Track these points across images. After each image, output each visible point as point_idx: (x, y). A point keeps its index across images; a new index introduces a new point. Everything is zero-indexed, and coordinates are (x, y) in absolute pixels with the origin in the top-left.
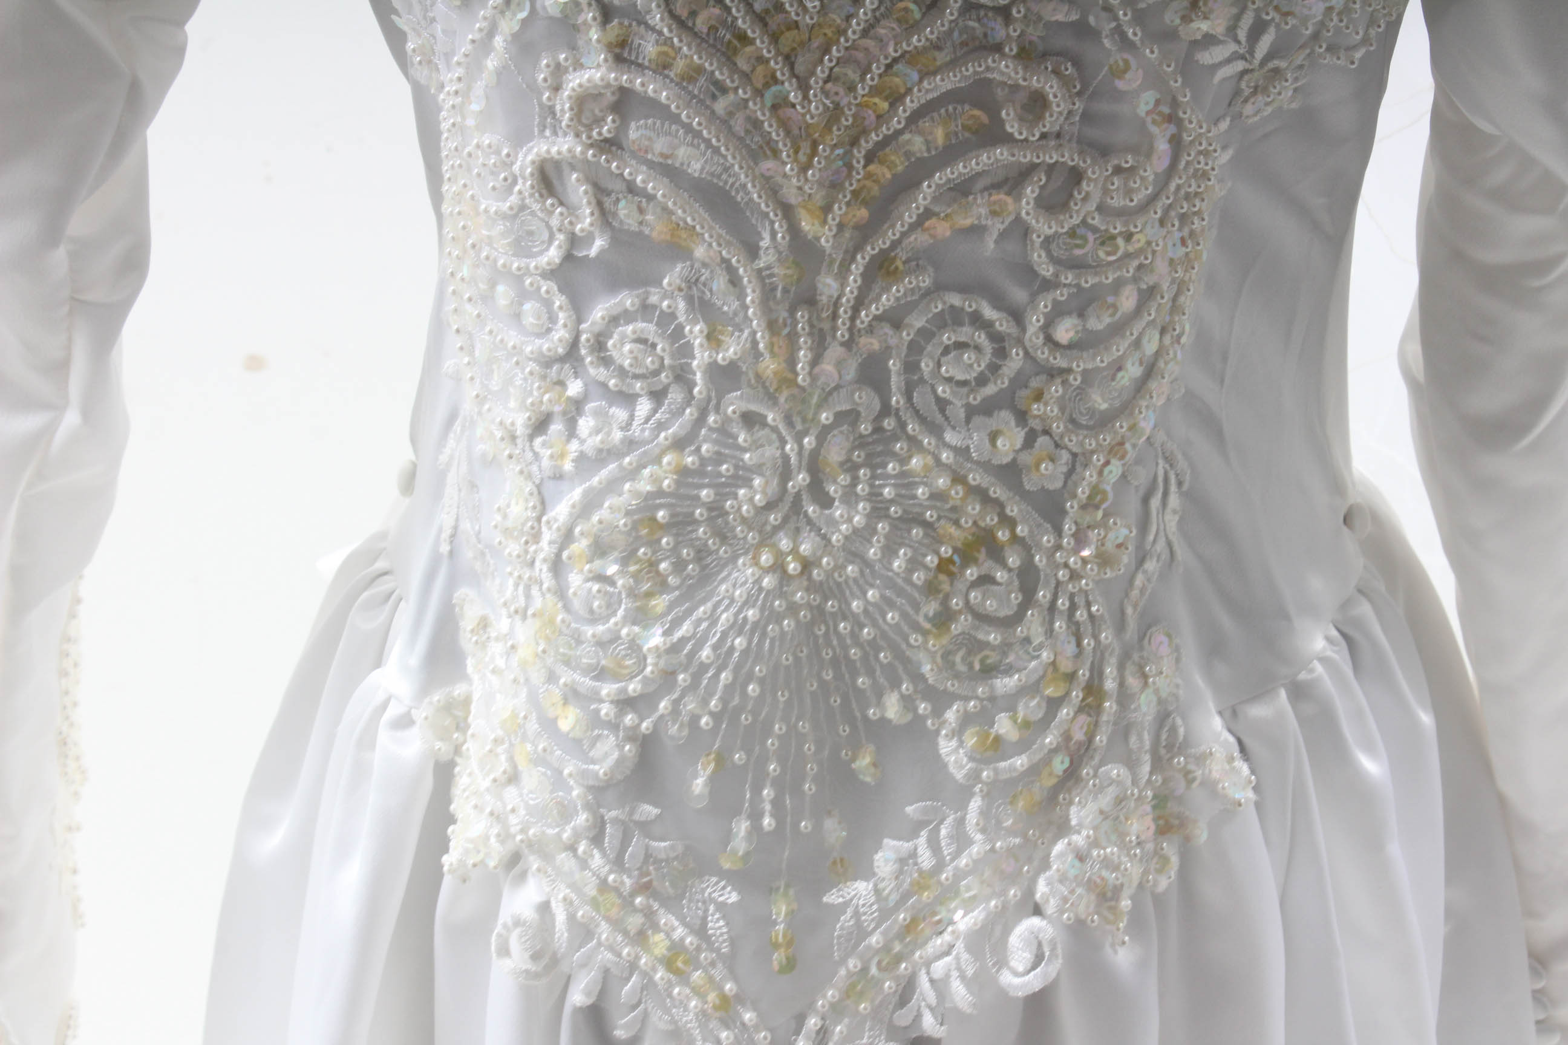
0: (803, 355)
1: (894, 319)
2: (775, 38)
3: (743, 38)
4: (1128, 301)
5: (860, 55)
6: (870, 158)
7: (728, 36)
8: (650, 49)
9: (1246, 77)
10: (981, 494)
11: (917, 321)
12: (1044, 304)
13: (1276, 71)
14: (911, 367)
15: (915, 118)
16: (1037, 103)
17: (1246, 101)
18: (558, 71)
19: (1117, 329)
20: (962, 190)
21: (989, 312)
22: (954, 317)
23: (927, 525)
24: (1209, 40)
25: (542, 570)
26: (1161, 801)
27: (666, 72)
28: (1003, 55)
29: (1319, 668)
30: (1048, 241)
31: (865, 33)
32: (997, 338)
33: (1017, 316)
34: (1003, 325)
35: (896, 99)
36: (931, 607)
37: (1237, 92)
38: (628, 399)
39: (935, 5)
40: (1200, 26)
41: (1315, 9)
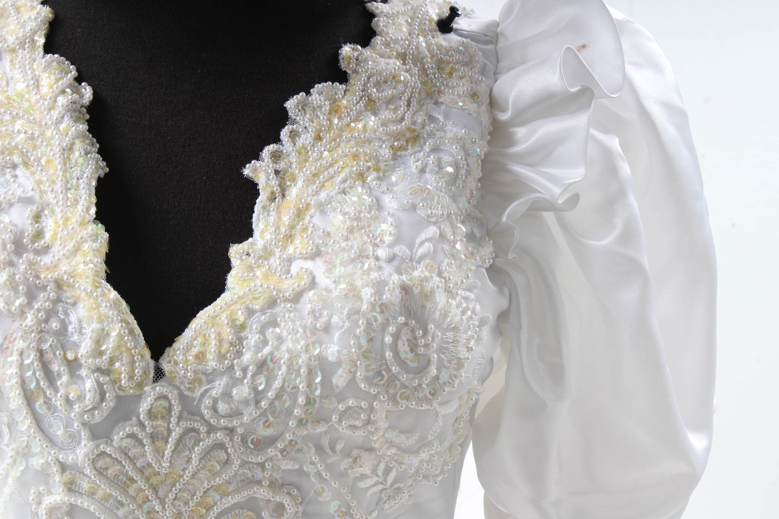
2: (148, 479)
3: (132, 480)
5: (190, 487)
7: (124, 479)
8: (85, 485)
9: (384, 492)
13: (399, 489)
16: (280, 509)
17: (385, 502)
18: (40, 495)
24: (364, 477)
27: (94, 496)
28: (262, 486)
31: (193, 476)
35: (209, 508)
37: (380, 499)
39: (227, 462)
40: (358, 471)
41: (415, 461)
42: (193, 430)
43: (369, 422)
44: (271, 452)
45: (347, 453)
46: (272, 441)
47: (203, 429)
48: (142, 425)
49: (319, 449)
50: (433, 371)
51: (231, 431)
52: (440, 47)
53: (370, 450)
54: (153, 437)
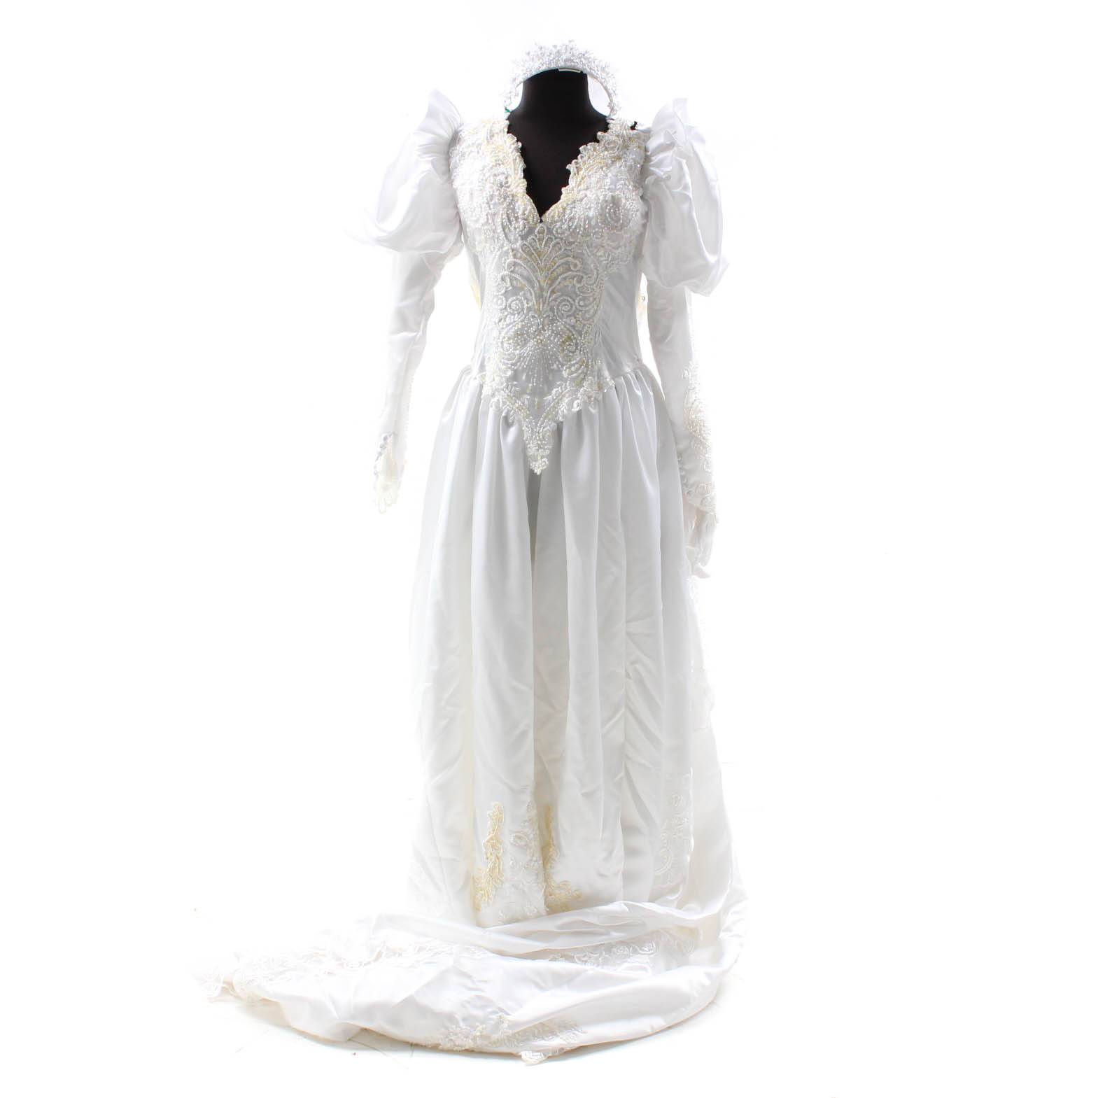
0: (541, 305)
1: (555, 300)
2: (537, 253)
3: (533, 253)
4: (591, 299)
6: (551, 273)
7: (530, 253)
8: (519, 255)
10: (568, 329)
11: (559, 300)
12: (578, 298)
14: (558, 309)
15: (557, 267)
16: (575, 265)
18: (505, 260)
19: (590, 304)
20: (565, 279)
21: (569, 299)
22: (564, 300)
23: (560, 335)
24: (601, 256)
25: (500, 344)
26: (599, 384)
27: (521, 259)
29: (629, 375)
30: (579, 288)
31: (550, 253)
32: (571, 304)
33: (574, 300)
34: (572, 302)
35: (555, 264)
36: (561, 348)
38: (514, 315)
39: (560, 249)
40: (599, 254)
41: (617, 252)
42: (551, 238)
43: (602, 236)
44: (573, 246)
45: (596, 247)
46: (574, 243)
47: (553, 238)
48: (536, 236)
49: (588, 246)
50: (621, 221)
51: (562, 239)
52: (630, 133)
53: (603, 247)
54: (539, 240)
